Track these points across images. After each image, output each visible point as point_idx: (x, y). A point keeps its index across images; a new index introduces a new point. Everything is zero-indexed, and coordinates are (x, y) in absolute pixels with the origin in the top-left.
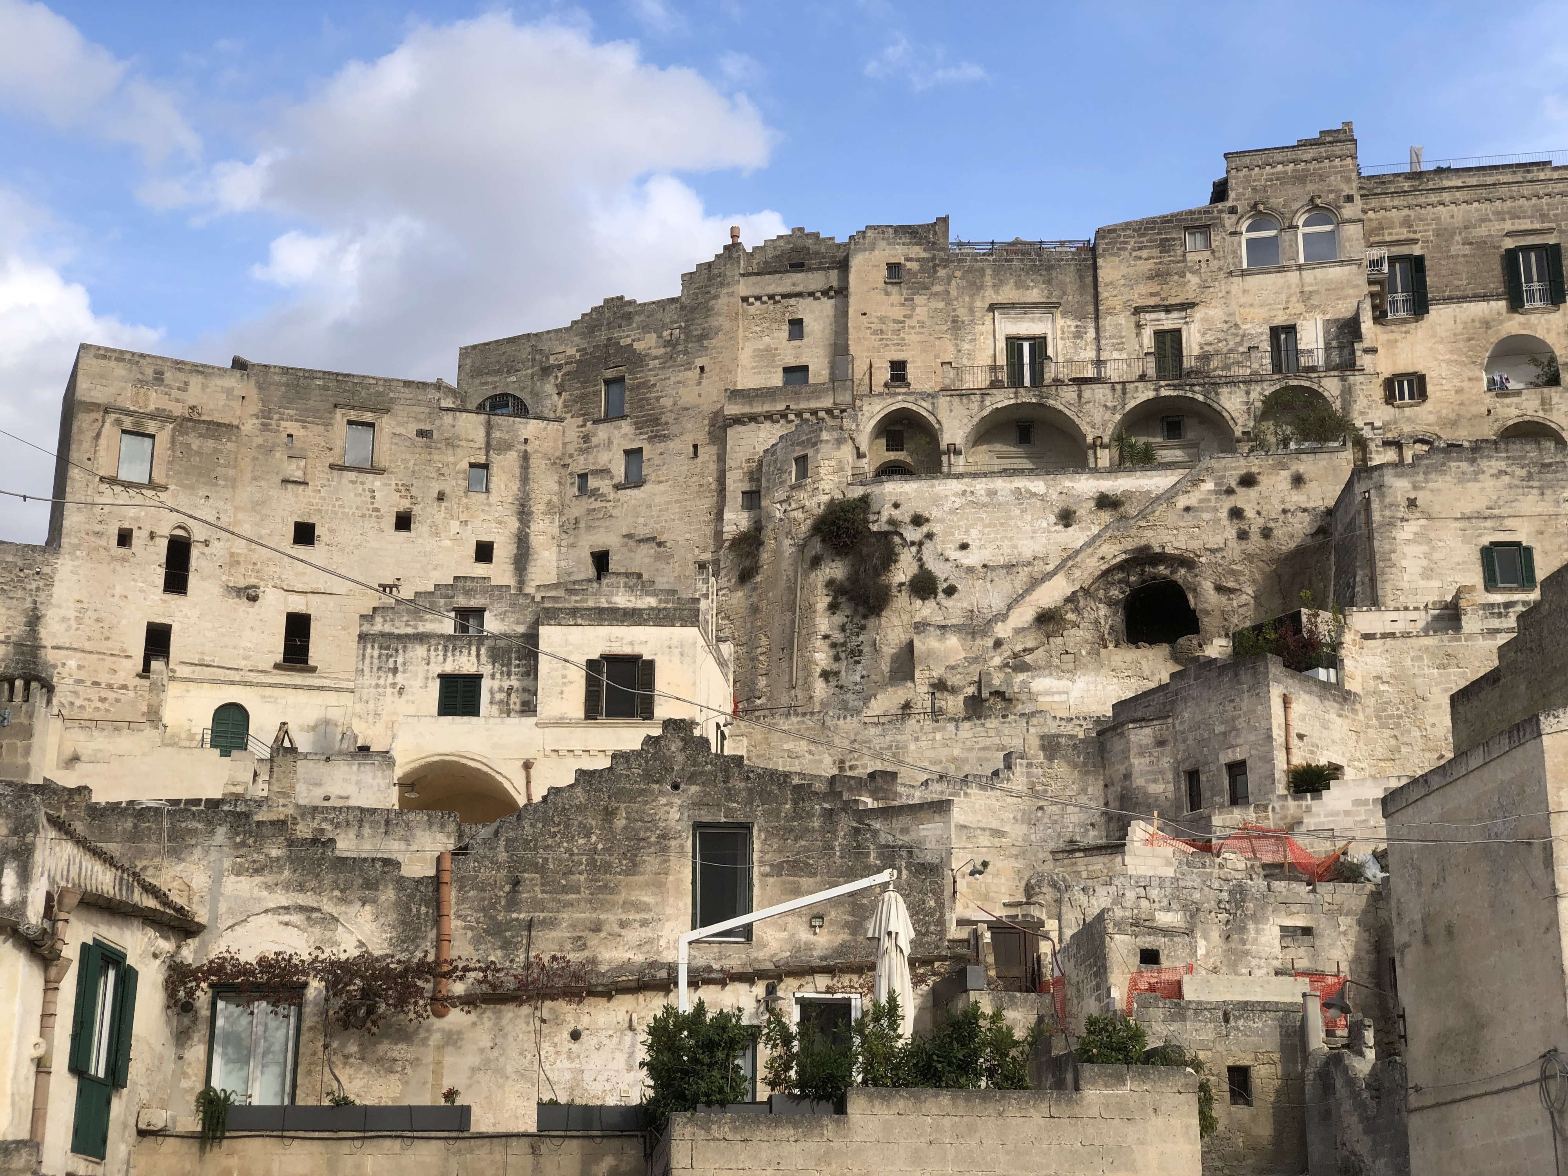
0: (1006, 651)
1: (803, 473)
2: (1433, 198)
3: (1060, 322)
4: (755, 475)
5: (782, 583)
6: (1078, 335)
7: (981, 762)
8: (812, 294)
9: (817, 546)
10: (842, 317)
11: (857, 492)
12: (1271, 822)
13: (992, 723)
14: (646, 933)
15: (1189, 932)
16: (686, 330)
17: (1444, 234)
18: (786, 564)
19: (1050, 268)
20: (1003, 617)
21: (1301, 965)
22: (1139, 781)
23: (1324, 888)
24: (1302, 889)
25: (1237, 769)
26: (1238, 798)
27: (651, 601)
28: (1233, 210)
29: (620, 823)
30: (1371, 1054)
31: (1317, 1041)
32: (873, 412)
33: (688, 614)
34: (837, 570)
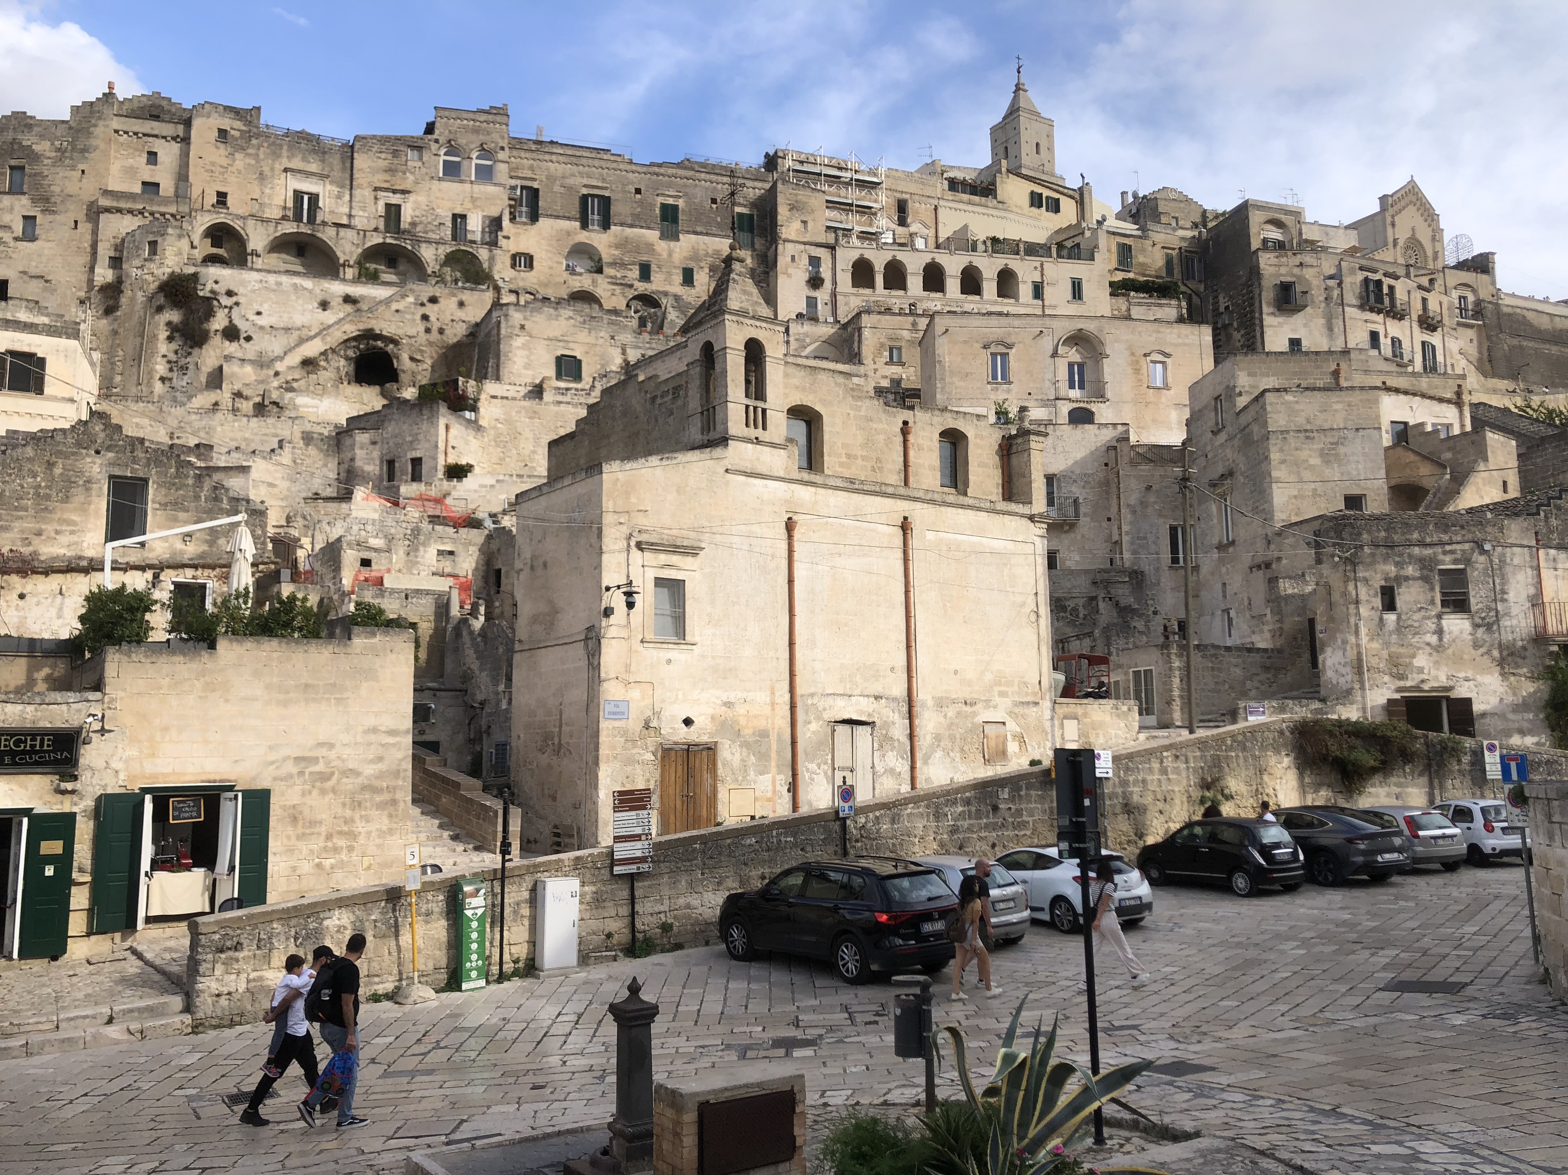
0: (281, 379)
1: (153, 251)
2: (547, 157)
3: (329, 187)
4: (119, 247)
5: (136, 318)
6: (339, 197)
7: (262, 442)
8: (164, 137)
9: (161, 300)
10: (185, 155)
11: (191, 270)
12: (433, 492)
13: (271, 421)
14: (74, 538)
15: (389, 550)
16: (72, 143)
17: (551, 179)
18: (138, 308)
19: (324, 153)
20: (281, 358)
21: (447, 570)
22: (358, 463)
23: (463, 531)
24: (451, 530)
25: (417, 462)
26: (416, 477)
27: (44, 320)
28: (437, 141)
29: (58, 471)
30: (482, 619)
31: (455, 611)
32: (204, 221)
33: (71, 331)
34: (174, 316)
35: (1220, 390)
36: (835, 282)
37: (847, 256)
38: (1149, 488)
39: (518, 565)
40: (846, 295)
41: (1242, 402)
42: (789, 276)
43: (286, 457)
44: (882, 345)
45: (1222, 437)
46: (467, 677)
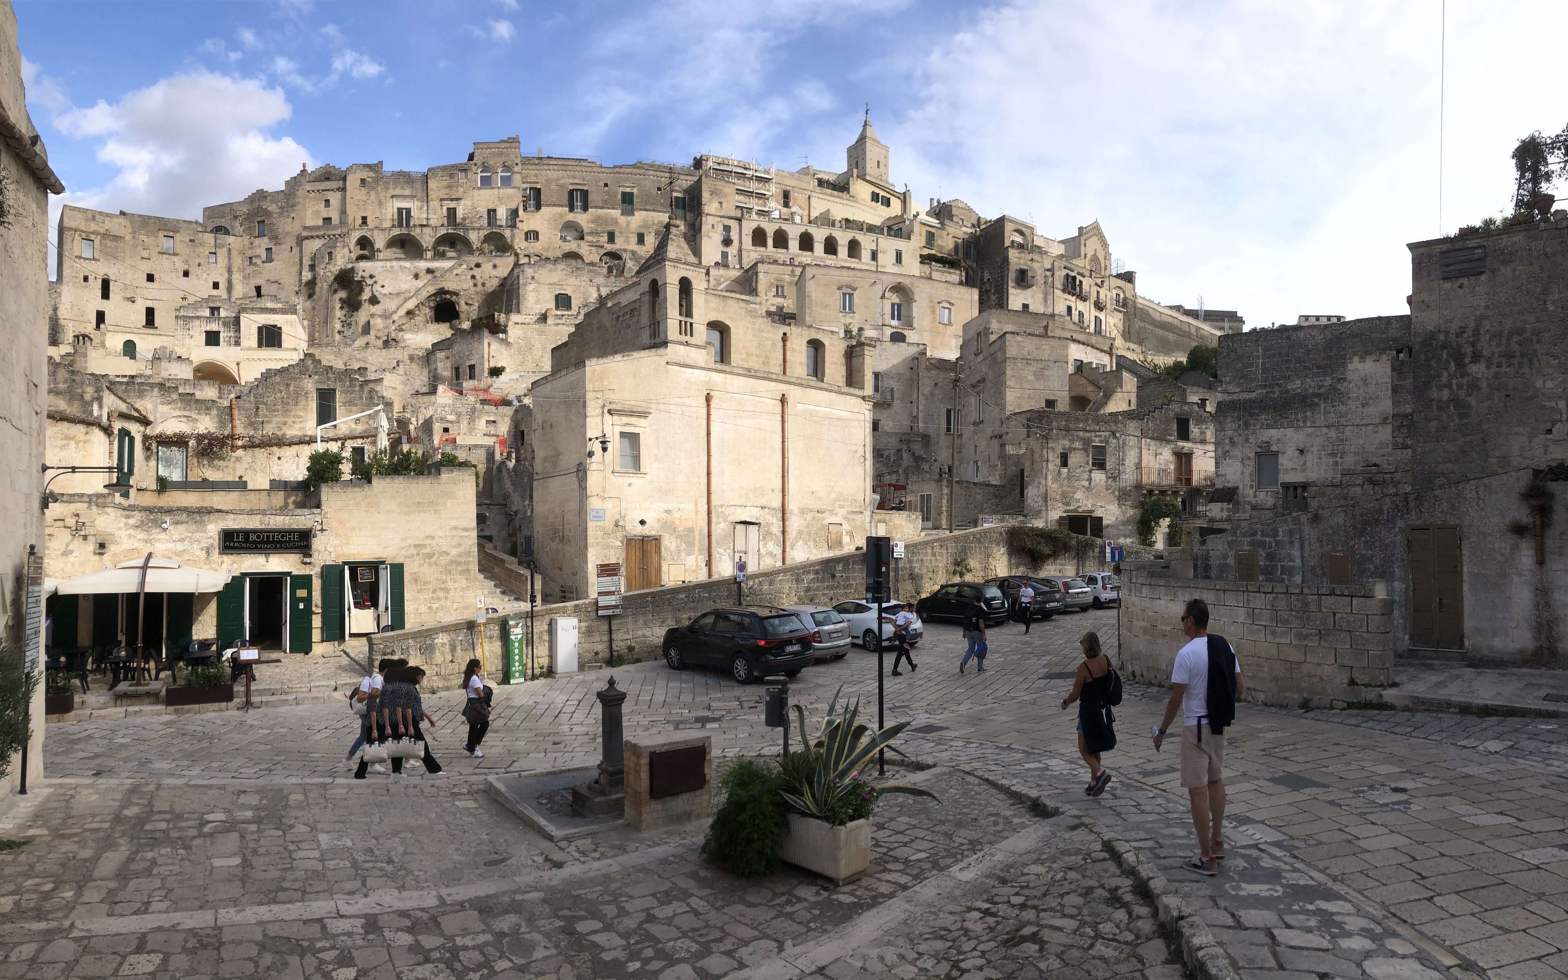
0: (396, 324)
1: (330, 258)
2: (546, 167)
3: (416, 203)
4: (313, 259)
5: (324, 298)
6: (421, 208)
7: (389, 363)
8: (333, 190)
9: (336, 286)
10: (344, 198)
11: (350, 266)
12: (482, 385)
13: (392, 350)
15: (458, 422)
16: (287, 203)
17: (550, 180)
18: (325, 292)
19: (412, 182)
20: (395, 312)
21: (492, 432)
22: (440, 371)
23: (501, 408)
24: (493, 408)
25: (472, 368)
26: (472, 377)
27: (280, 306)
28: (476, 165)
30: (514, 461)
31: (498, 457)
32: (355, 236)
33: (292, 310)
34: (342, 294)
35: (981, 329)
36: (741, 242)
37: (749, 226)
38: (936, 384)
39: (534, 426)
40: (748, 251)
41: (993, 338)
42: (710, 238)
43: (401, 370)
44: (772, 284)
45: (980, 358)
46: (506, 497)
